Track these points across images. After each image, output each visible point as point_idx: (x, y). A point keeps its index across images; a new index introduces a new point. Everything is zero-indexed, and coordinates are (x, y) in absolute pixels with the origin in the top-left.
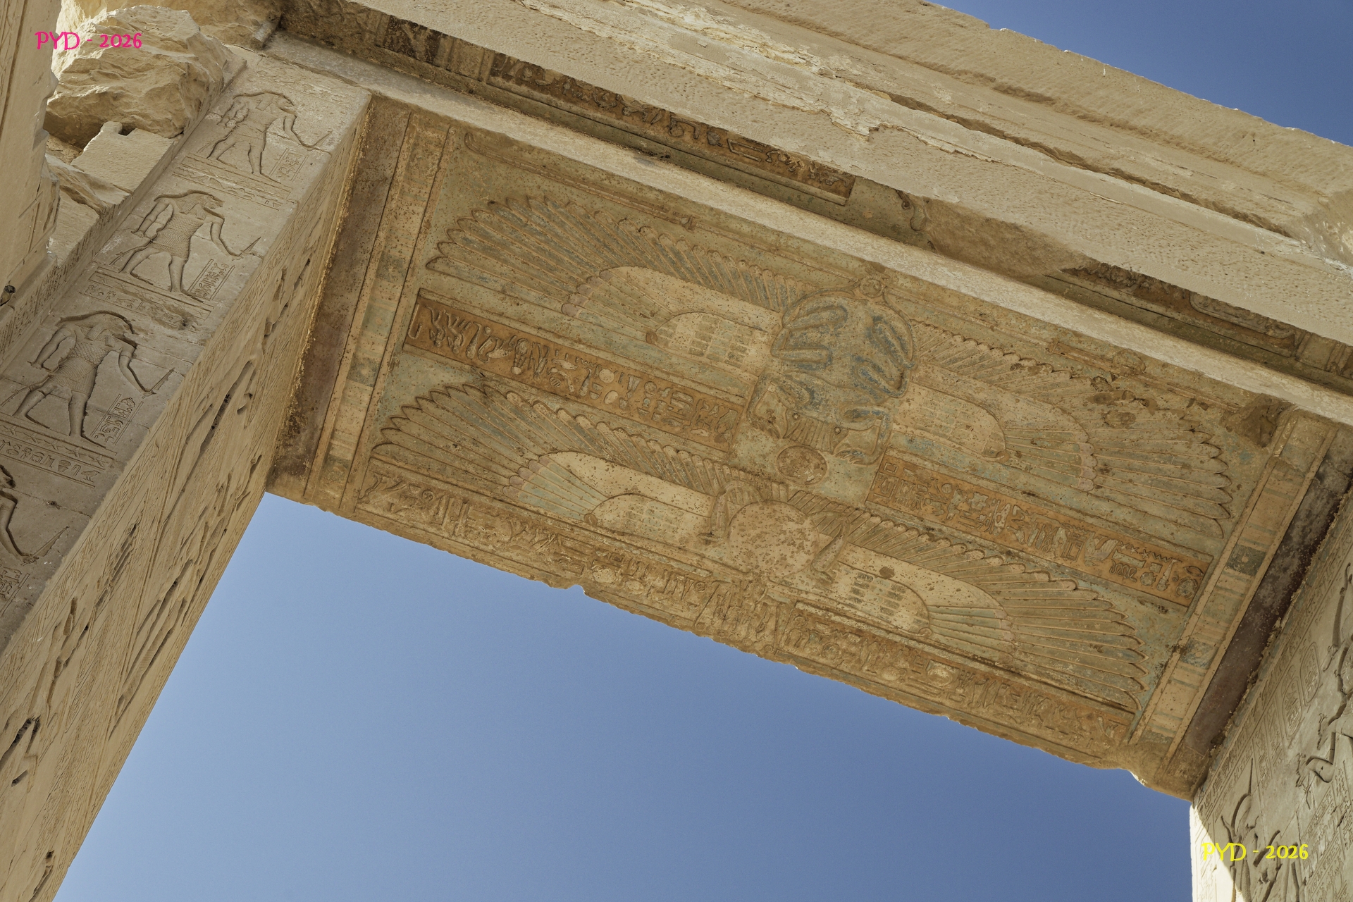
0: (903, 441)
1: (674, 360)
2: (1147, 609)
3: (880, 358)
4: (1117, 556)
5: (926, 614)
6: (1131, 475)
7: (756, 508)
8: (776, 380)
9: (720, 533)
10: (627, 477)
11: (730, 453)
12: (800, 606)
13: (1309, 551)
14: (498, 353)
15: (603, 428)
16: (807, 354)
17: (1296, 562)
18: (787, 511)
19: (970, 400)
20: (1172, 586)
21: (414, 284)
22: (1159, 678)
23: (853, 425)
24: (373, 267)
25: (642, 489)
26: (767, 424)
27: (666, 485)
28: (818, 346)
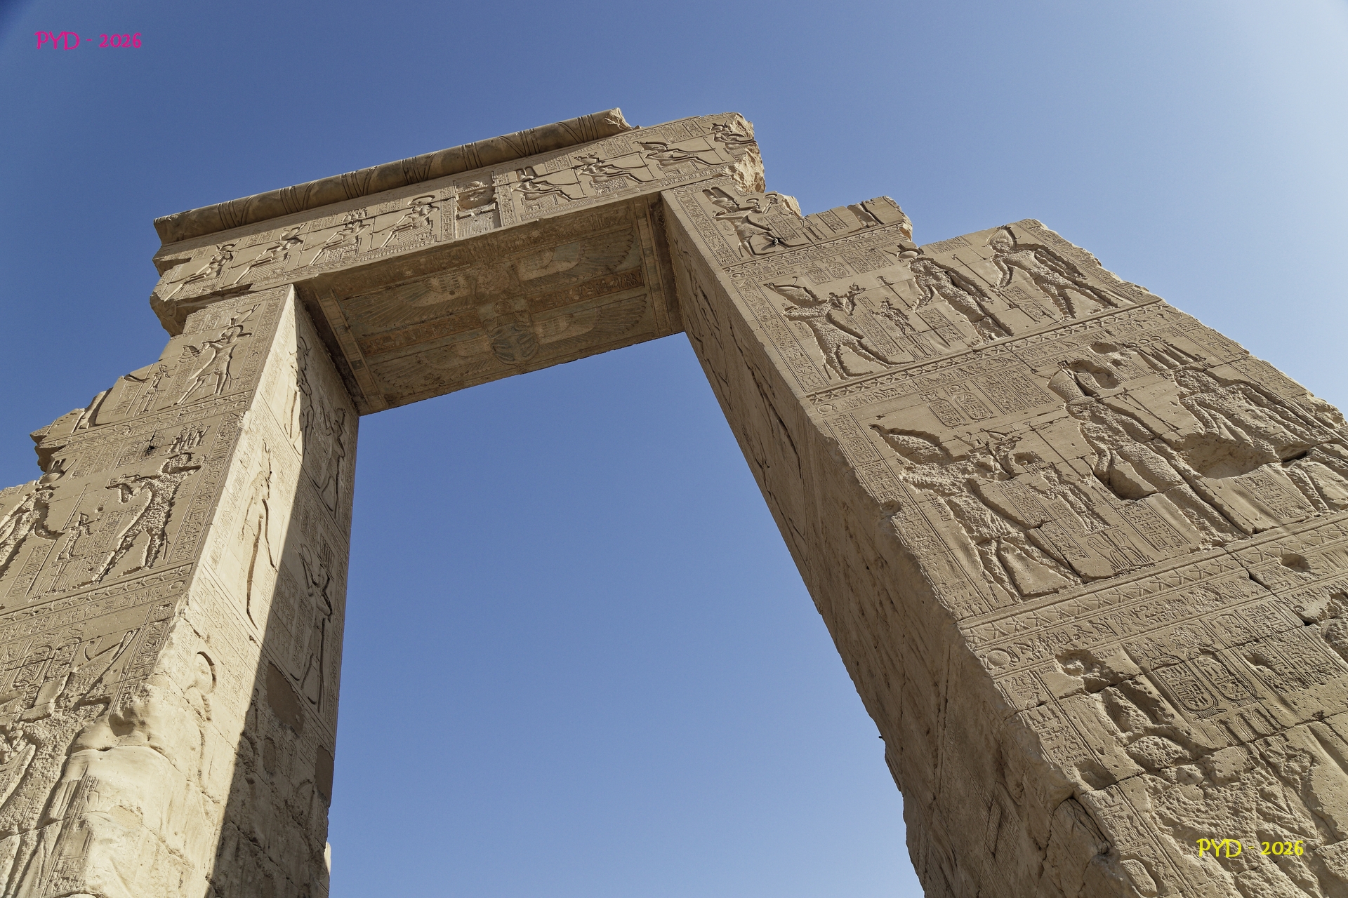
0: (480, 333)
1: (560, 314)
2: (369, 332)
3: (505, 351)
4: (393, 342)
5: (429, 289)
6: (411, 365)
7: (506, 287)
8: (529, 326)
9: (511, 272)
10: (551, 271)
11: (525, 298)
12: (469, 265)
13: (344, 378)
14: (612, 283)
15: (568, 281)
16: (525, 339)
17: (344, 373)
18: (497, 292)
19: (472, 356)
20: (369, 344)
21: (647, 287)
22: (344, 315)
23: (497, 329)
24: (661, 285)
25: (544, 270)
26: (521, 313)
27: (537, 276)
28: (524, 343)
